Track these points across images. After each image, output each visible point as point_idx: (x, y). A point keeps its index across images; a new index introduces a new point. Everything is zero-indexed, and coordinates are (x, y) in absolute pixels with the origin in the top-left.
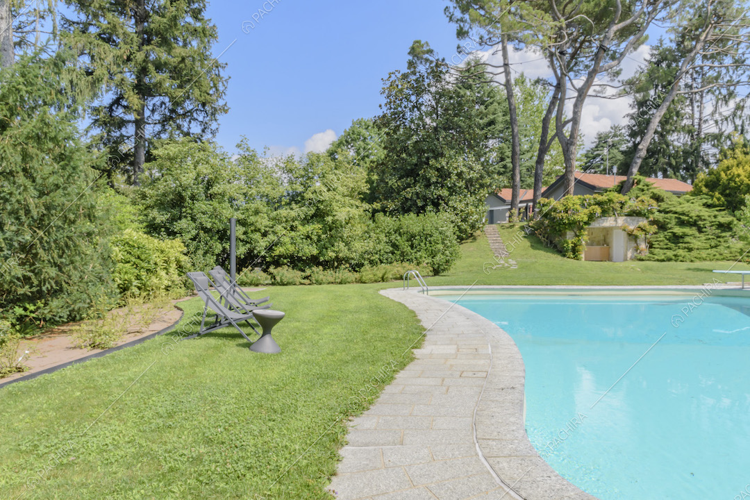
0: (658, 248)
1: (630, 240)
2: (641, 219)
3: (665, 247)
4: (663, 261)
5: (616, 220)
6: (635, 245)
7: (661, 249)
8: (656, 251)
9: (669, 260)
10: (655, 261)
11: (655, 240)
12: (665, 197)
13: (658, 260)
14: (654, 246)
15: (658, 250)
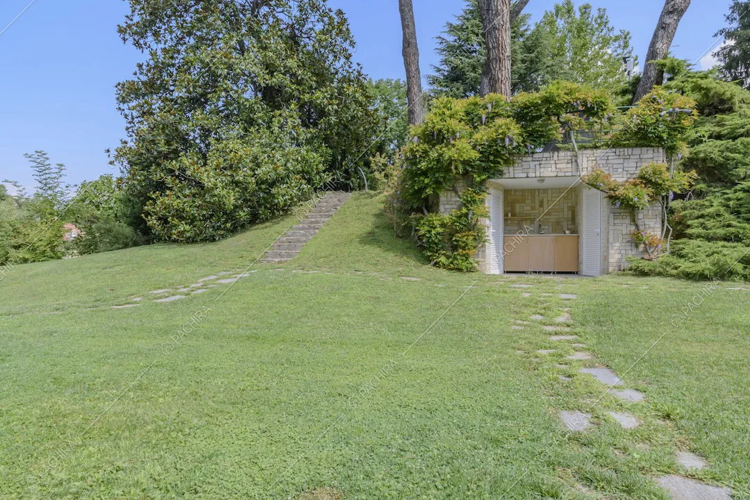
0: (698, 236)
1: (616, 215)
2: (648, 153)
3: (721, 232)
4: (702, 277)
5: (574, 160)
6: (633, 228)
7: (709, 239)
8: (689, 246)
9: (724, 274)
10: (677, 277)
11: (697, 213)
12: (736, 100)
13: (688, 276)
14: (689, 231)
15: (698, 242)
